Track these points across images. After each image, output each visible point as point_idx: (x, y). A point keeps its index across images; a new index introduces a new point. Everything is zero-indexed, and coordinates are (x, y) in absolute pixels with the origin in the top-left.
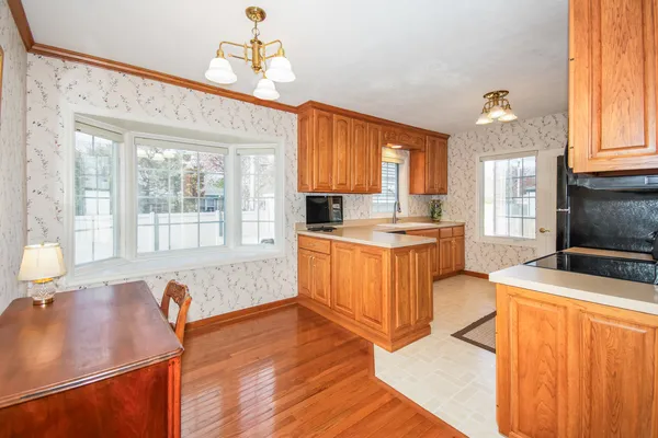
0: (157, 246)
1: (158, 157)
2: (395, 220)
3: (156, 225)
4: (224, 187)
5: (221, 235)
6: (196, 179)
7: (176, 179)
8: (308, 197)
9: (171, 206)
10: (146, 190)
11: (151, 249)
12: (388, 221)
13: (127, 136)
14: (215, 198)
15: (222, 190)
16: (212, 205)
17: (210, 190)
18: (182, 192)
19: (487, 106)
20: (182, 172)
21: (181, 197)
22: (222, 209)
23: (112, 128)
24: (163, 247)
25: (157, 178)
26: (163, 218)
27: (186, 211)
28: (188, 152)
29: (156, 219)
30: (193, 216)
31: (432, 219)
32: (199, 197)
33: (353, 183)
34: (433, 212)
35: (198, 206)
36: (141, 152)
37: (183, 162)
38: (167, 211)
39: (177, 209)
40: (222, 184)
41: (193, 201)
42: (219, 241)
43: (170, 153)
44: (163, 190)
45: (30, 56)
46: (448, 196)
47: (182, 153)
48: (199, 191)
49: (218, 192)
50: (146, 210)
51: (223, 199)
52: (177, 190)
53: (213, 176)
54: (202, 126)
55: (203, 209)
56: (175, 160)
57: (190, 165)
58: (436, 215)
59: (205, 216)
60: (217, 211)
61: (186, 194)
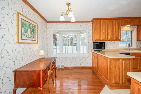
0: (66, 52)
1: (66, 36)
2: (129, 49)
3: (66, 48)
4: (77, 41)
5: (77, 51)
6: (72, 40)
7: (68, 40)
8: (93, 43)
9: (68, 45)
10: (64, 42)
11: (65, 52)
13: (61, 33)
14: (75, 43)
15: (77, 42)
16: (75, 45)
17: (74, 42)
18: (69, 42)
20: (69, 38)
21: (69, 43)
22: (77, 46)
23: (59, 32)
24: (67, 52)
25: (65, 40)
26: (67, 47)
27: (70, 46)
28: (70, 35)
29: (65, 47)
30: (71, 47)
32: (72, 43)
33: (109, 38)
35: (72, 45)
36: (63, 36)
37: (69, 37)
38: (67, 46)
39: (69, 46)
40: (77, 40)
41: (71, 44)
42: (76, 52)
43: (67, 35)
44: (66, 42)
45: (47, 23)
47: (69, 35)
48: (72, 42)
49: (76, 42)
50: (64, 46)
51: (77, 43)
52: (68, 42)
53: (75, 39)
54: (70, 29)
55: (73, 45)
56: (68, 36)
57: (71, 37)
59: (73, 47)
60: (76, 46)
61: (70, 43)
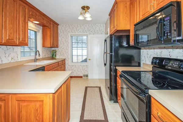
2: (36, 60)
12: (31, 61)
19: (82, 12)
31: (53, 58)
34: (53, 55)
46: (59, 48)
58: (54, 56)
